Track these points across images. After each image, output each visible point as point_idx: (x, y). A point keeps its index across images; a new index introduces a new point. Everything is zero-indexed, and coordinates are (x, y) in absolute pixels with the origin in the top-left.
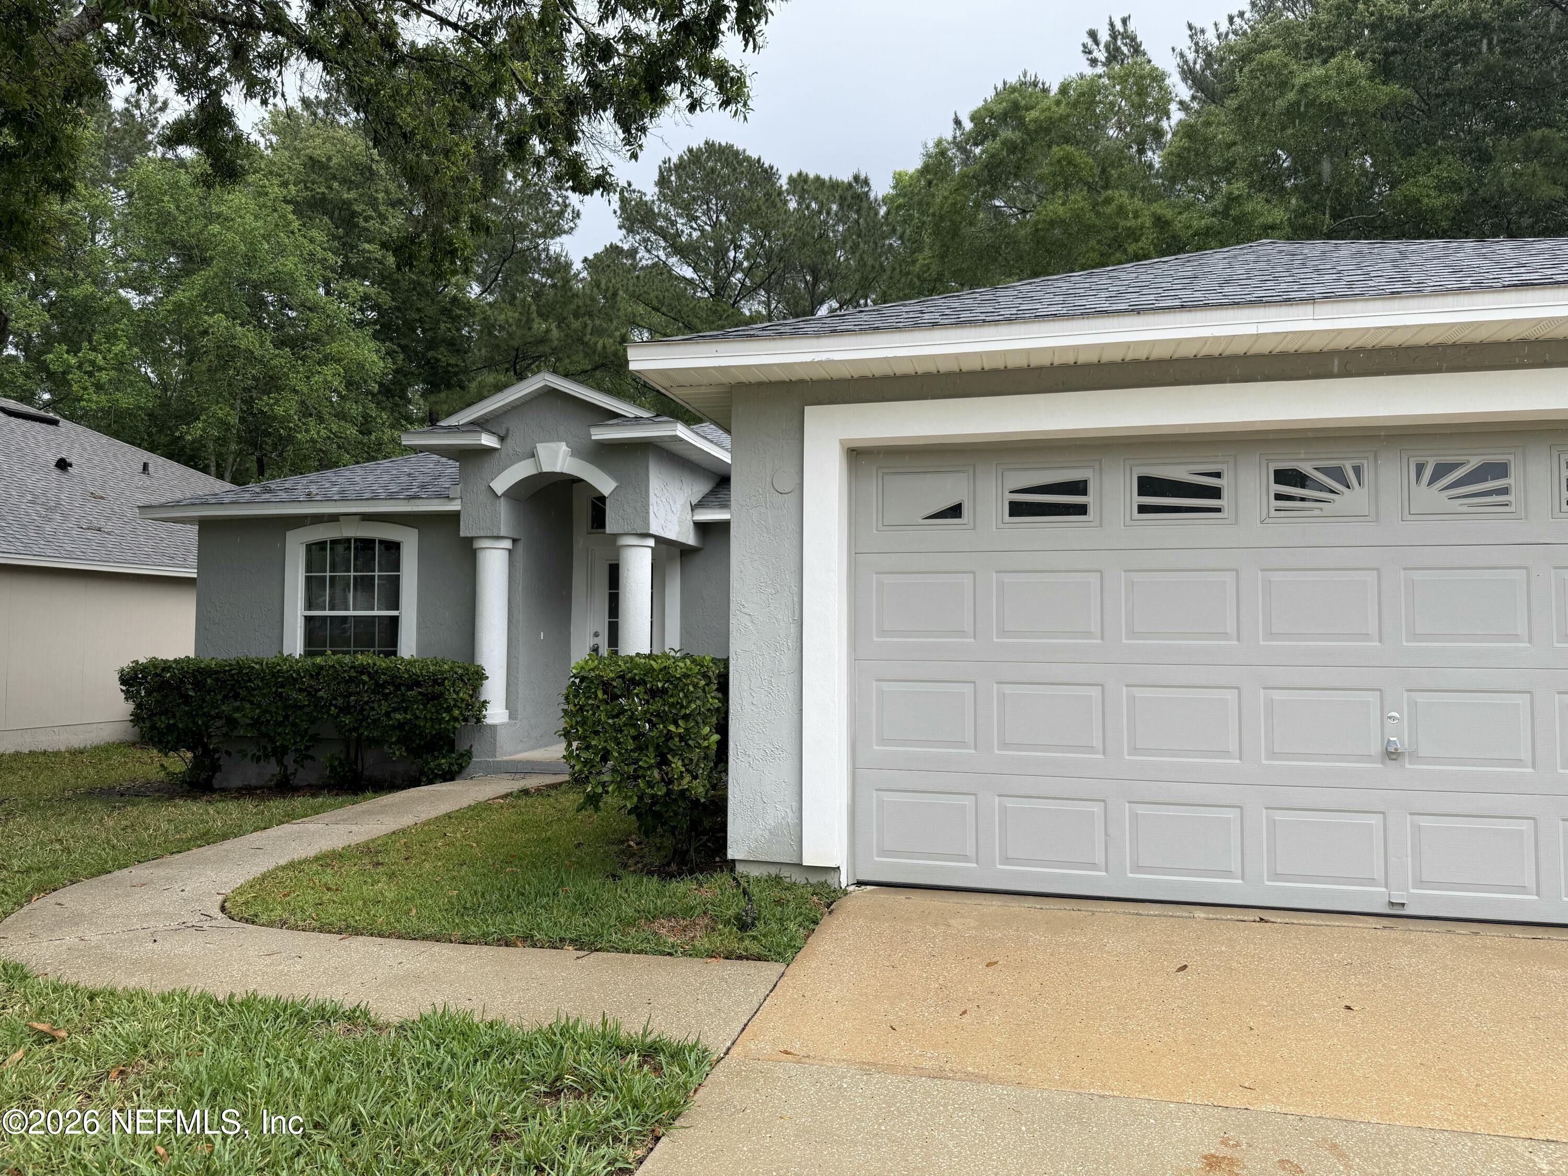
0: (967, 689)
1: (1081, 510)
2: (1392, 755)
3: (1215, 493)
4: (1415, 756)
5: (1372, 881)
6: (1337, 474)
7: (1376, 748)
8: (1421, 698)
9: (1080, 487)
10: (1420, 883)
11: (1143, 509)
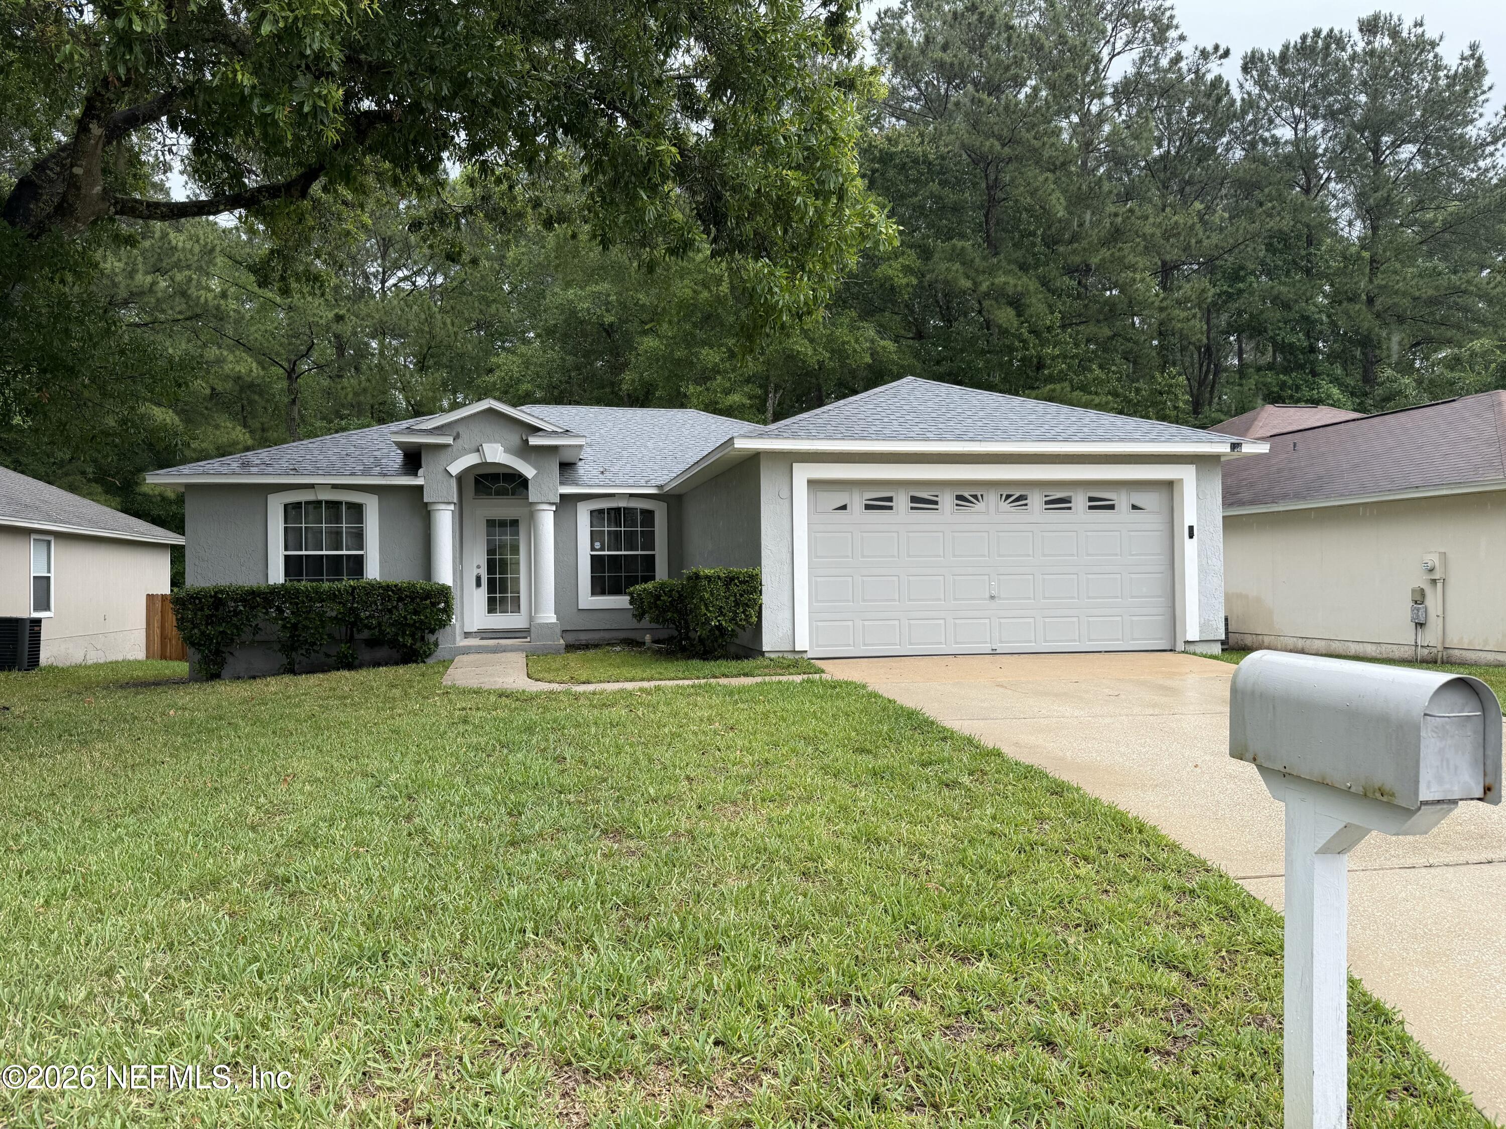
0: (850, 579)
1: (891, 508)
2: (992, 597)
3: (936, 503)
4: (1000, 598)
5: (986, 642)
6: (975, 497)
7: (987, 596)
8: (1001, 577)
9: (890, 499)
10: (1001, 642)
11: (912, 508)
